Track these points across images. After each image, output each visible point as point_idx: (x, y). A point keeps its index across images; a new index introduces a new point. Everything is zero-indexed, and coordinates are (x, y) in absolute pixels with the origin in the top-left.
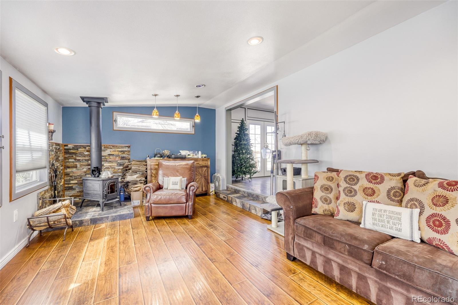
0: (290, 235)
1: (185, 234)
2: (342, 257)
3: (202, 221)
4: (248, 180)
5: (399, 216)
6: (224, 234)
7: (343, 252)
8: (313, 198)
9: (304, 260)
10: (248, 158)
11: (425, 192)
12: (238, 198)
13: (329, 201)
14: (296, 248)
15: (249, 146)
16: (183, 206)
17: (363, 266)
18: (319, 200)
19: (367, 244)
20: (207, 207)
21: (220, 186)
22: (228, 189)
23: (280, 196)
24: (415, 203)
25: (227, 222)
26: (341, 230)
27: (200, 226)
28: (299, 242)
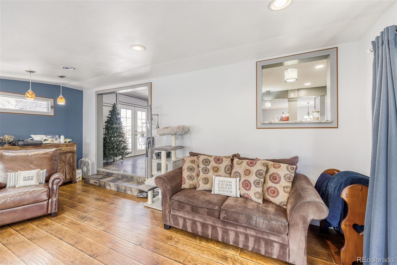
0: (167, 209)
1: (50, 237)
2: (203, 217)
3: (72, 216)
4: (119, 161)
5: (231, 184)
6: (102, 223)
7: (204, 214)
8: (182, 177)
9: (178, 226)
10: (120, 141)
11: (241, 168)
12: (112, 181)
13: (193, 178)
14: (172, 218)
15: (121, 129)
16: (44, 204)
17: (215, 220)
18: (186, 178)
19: (217, 206)
20: (75, 197)
21: (89, 171)
22: (99, 173)
23: (158, 179)
24: (237, 174)
25: (103, 209)
26: (202, 198)
27: (71, 222)
28: (174, 214)
